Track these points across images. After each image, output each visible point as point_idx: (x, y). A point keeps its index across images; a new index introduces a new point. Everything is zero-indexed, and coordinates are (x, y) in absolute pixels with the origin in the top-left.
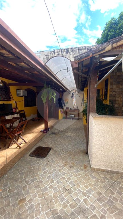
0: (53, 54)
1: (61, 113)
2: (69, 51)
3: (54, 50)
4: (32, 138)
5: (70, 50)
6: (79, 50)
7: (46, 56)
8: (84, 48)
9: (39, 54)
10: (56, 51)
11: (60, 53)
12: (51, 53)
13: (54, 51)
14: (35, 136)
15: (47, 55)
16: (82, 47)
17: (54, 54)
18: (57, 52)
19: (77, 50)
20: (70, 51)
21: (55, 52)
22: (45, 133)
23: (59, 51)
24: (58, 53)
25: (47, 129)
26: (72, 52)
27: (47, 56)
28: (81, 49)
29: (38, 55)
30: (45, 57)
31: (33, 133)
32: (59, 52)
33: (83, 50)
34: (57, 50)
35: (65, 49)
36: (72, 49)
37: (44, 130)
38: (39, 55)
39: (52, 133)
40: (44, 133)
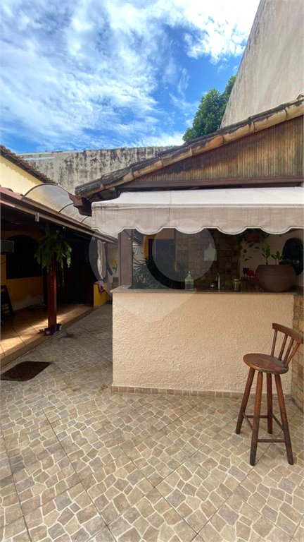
0: (81, 159)
1: (100, 291)
2: (116, 155)
3: (85, 151)
4: (13, 346)
5: (118, 152)
6: (138, 153)
7: (66, 161)
8: (149, 150)
9: (50, 158)
10: (88, 153)
11: (98, 157)
12: (77, 157)
13: (84, 153)
14: (21, 342)
15: (68, 160)
16: (145, 148)
17: (85, 159)
18: (91, 156)
19: (134, 153)
20: (119, 156)
21: (86, 156)
22: (48, 335)
23: (95, 152)
24: (94, 158)
25: (53, 328)
26: (123, 158)
27: (69, 163)
28: (144, 153)
29: (47, 158)
30: (64, 165)
31: (19, 336)
32: (96, 154)
33: (146, 155)
34: (90, 151)
35: (108, 151)
36: (124, 152)
37: (46, 329)
38: (50, 160)
39: (65, 335)
40: (46, 335)
